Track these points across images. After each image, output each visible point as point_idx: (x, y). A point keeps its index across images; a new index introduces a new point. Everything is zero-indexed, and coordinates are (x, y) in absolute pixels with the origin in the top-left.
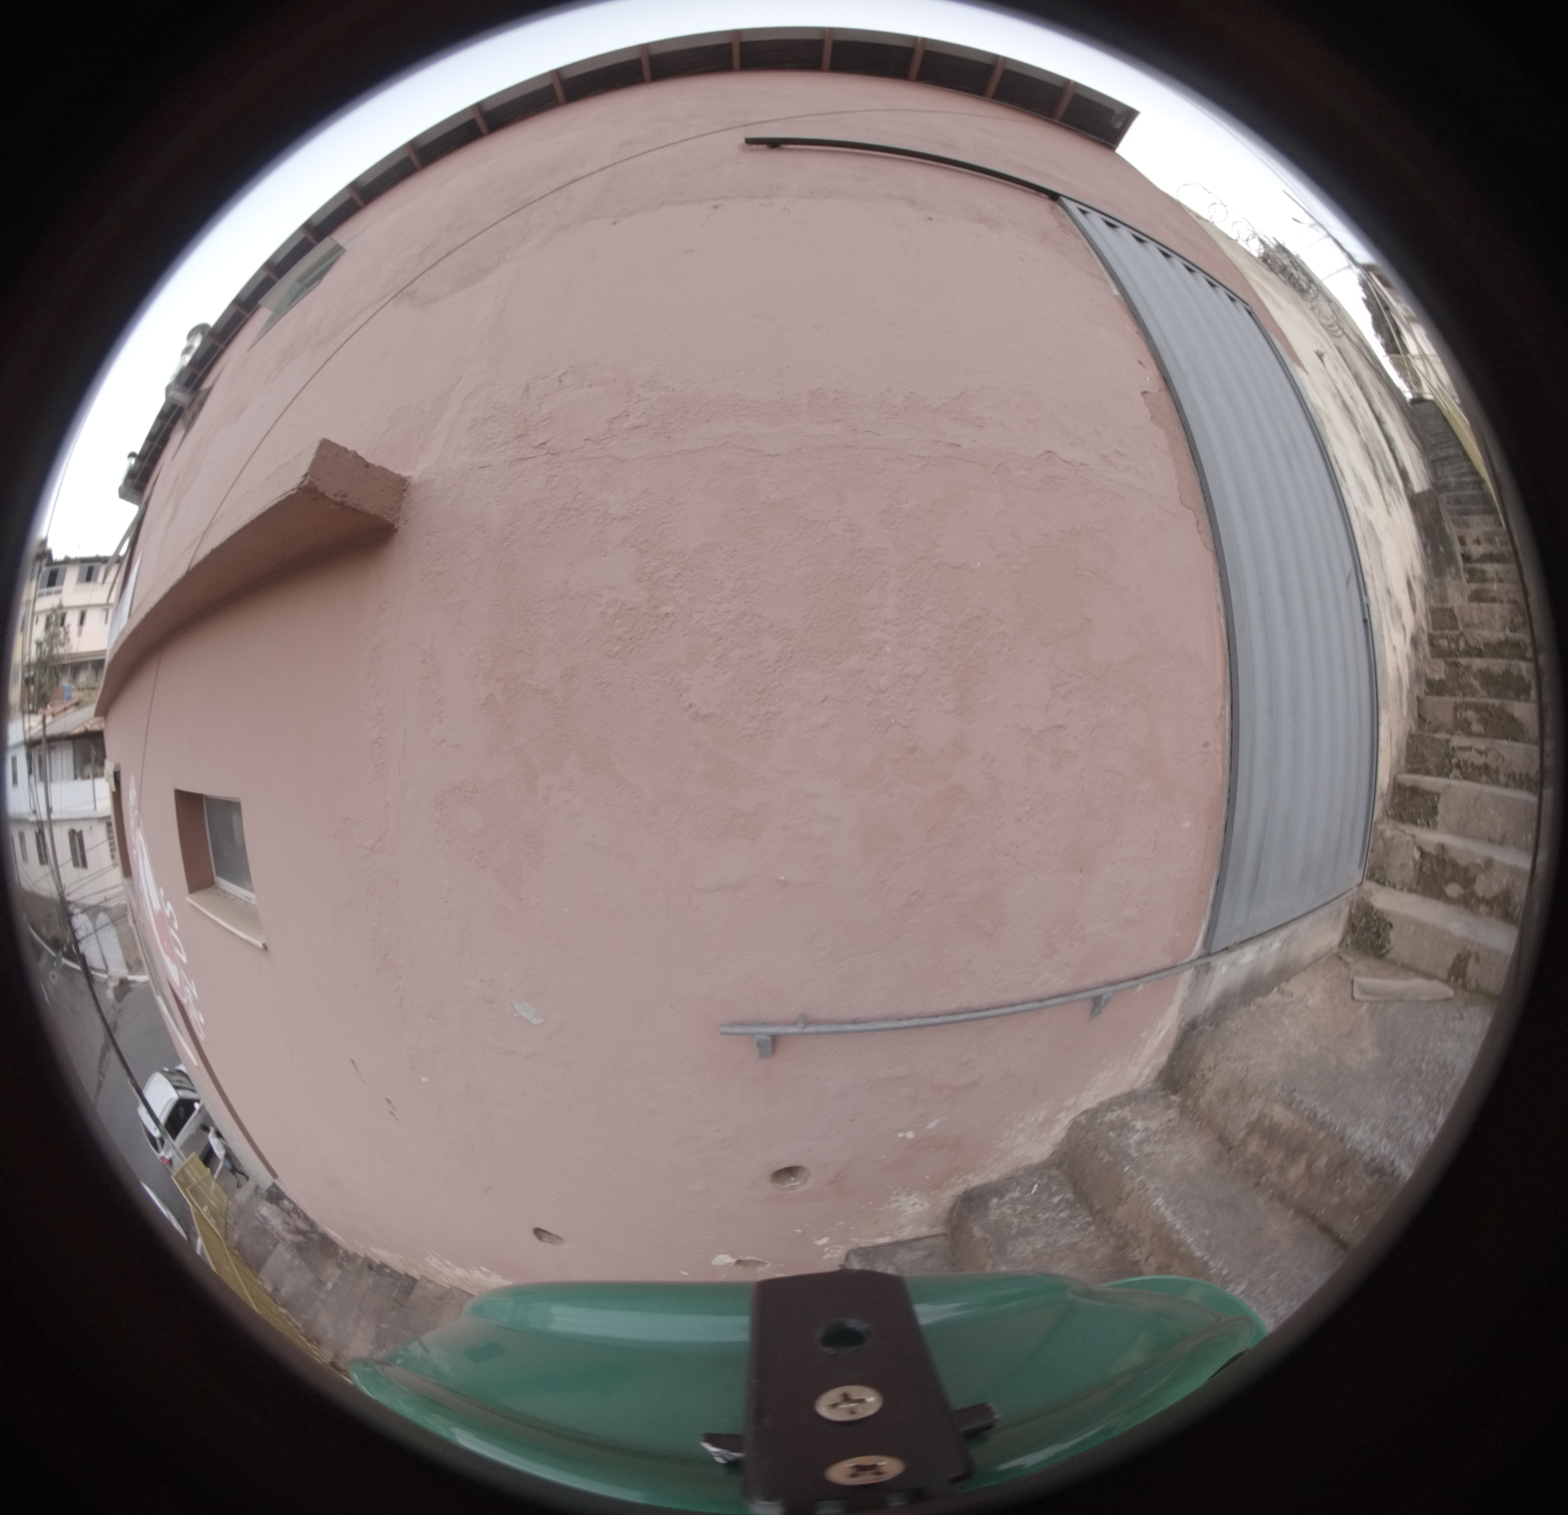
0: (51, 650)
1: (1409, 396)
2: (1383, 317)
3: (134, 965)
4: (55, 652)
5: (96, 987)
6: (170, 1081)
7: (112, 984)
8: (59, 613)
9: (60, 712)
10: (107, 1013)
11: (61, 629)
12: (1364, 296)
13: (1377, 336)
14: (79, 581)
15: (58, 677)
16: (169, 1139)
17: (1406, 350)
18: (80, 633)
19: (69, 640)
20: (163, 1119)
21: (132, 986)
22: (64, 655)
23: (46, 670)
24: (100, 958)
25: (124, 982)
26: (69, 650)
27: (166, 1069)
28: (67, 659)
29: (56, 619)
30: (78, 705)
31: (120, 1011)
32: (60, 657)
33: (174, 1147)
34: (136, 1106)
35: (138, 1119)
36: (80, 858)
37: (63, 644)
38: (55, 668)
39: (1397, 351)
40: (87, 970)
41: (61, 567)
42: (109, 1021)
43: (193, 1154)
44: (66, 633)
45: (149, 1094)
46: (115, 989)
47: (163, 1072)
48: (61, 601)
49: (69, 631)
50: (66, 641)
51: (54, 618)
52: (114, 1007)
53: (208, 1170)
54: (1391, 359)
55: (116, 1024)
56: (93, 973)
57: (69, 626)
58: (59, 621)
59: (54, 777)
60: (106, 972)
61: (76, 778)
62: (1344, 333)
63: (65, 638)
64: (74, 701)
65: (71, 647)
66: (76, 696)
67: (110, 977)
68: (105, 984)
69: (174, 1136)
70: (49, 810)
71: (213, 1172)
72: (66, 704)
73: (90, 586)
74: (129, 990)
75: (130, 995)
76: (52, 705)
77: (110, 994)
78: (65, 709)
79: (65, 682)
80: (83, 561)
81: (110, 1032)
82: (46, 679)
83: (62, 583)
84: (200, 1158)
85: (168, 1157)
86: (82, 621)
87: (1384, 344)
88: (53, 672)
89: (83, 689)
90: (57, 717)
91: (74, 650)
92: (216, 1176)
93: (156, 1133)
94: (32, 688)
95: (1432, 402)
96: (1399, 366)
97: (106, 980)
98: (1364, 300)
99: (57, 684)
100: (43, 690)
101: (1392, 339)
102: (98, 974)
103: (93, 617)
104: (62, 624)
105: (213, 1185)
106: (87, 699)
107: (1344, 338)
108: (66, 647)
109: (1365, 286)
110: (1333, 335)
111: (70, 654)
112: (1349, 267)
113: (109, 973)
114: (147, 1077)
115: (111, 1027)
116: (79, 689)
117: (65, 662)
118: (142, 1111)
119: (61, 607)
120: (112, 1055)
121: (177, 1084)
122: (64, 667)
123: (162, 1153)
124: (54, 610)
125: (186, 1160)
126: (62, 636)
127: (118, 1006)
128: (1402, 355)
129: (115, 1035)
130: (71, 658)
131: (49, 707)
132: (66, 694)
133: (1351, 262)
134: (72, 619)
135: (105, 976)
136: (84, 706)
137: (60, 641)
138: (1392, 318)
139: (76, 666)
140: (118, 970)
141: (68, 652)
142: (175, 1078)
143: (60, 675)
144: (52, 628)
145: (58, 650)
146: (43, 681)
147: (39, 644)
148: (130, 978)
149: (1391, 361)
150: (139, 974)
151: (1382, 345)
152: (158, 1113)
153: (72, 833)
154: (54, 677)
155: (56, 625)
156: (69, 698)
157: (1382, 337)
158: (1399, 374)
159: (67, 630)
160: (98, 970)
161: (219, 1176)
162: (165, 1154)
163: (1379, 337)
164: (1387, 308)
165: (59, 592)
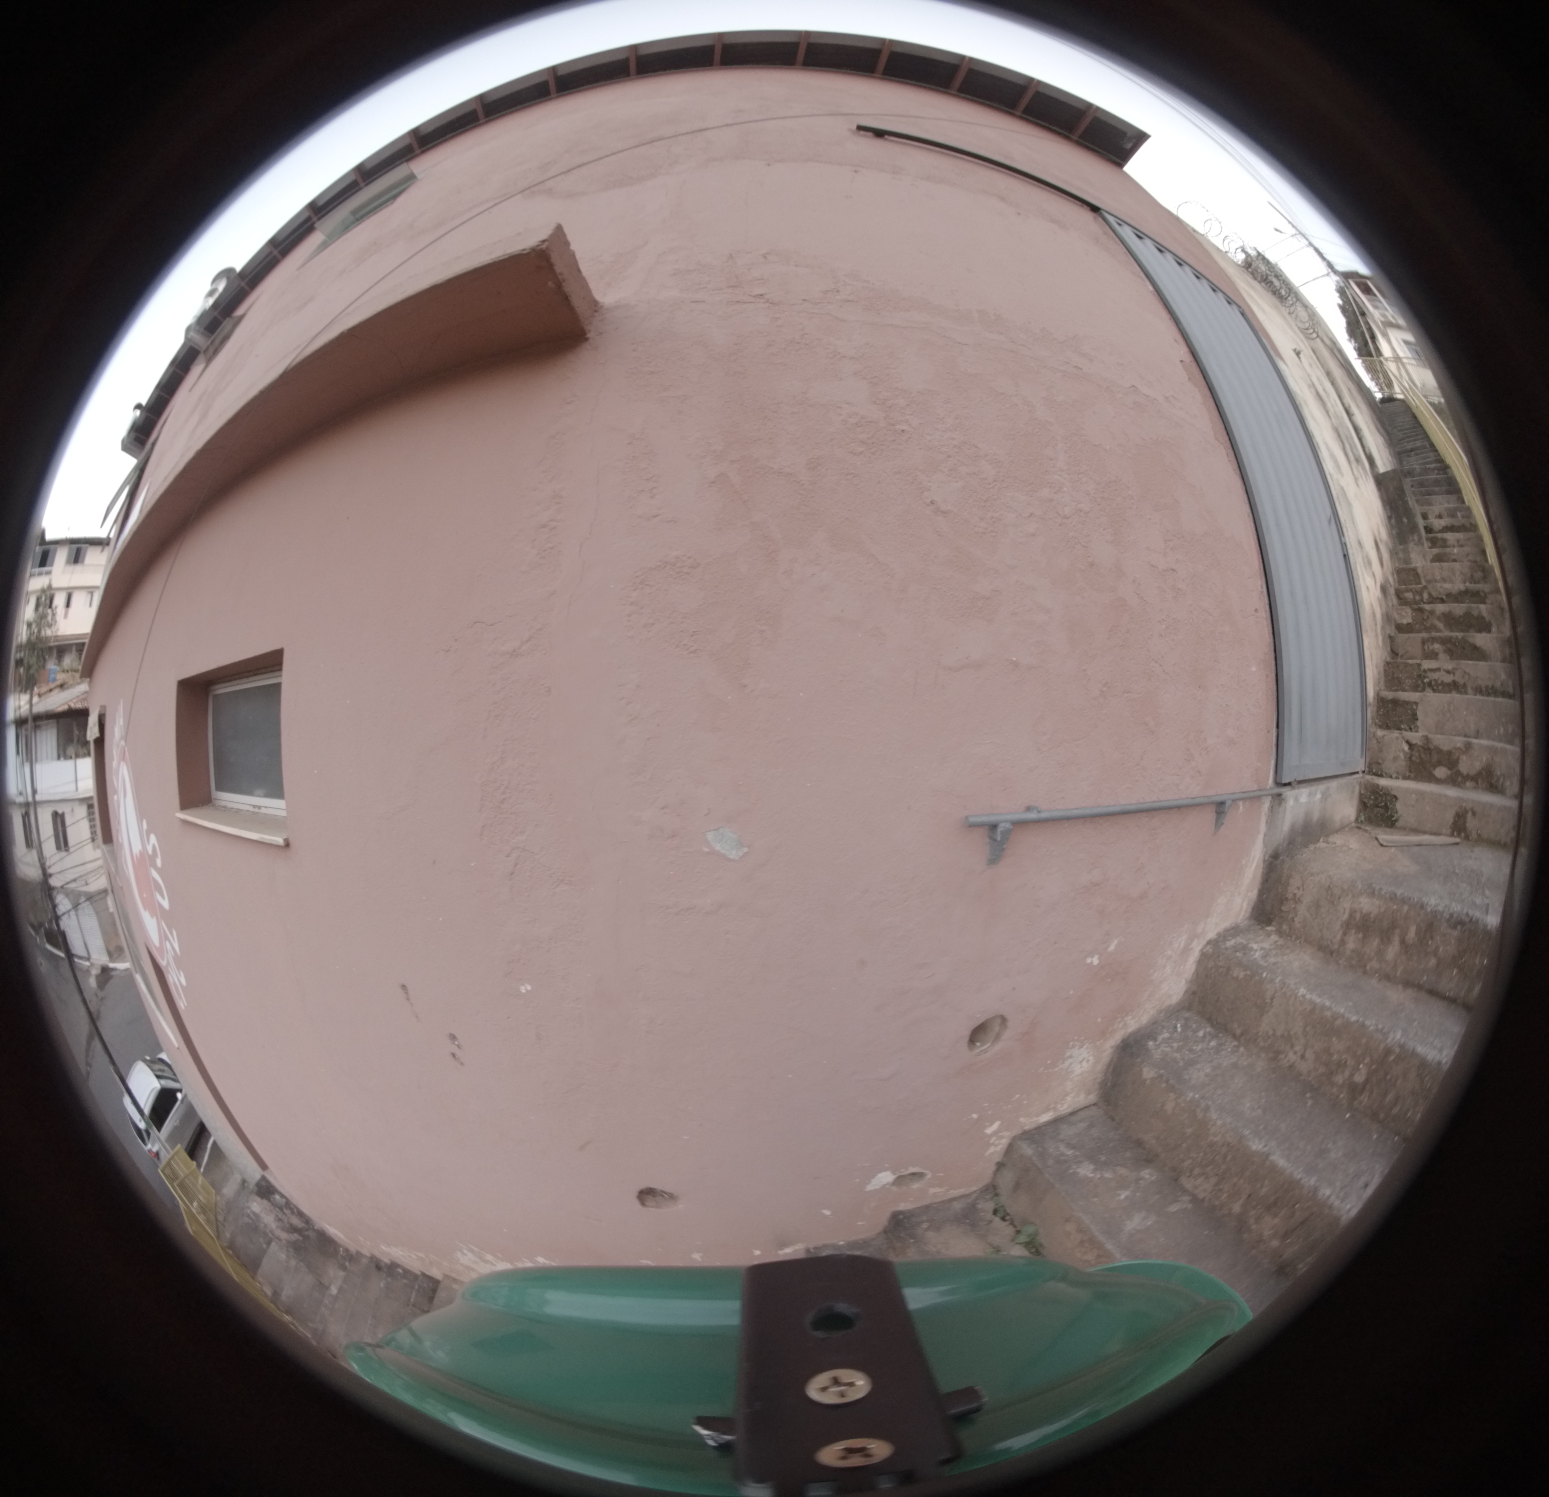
0: (39, 632)
1: (1378, 396)
2: (1358, 322)
3: (115, 952)
4: (43, 633)
5: (79, 975)
6: (152, 1070)
7: (95, 972)
8: (48, 593)
9: (46, 693)
10: (90, 1001)
11: (49, 611)
12: (1341, 302)
13: (1350, 341)
14: (68, 562)
15: (44, 659)
16: (154, 1130)
17: (1379, 352)
18: (66, 616)
19: (56, 622)
20: (147, 1110)
21: (113, 973)
22: (50, 637)
23: (34, 652)
24: (83, 945)
25: (105, 970)
26: (56, 632)
27: (148, 1058)
28: (54, 642)
29: (46, 600)
30: (62, 686)
31: (102, 999)
32: (47, 639)
33: (159, 1139)
34: (122, 1096)
35: (124, 1111)
36: (62, 842)
37: (50, 626)
38: (42, 649)
39: (1371, 355)
40: (70, 955)
41: (52, 547)
42: (92, 1009)
43: (179, 1146)
44: (54, 615)
45: (132, 1083)
46: (97, 977)
47: (145, 1061)
48: (50, 581)
49: (56, 613)
50: (53, 623)
51: (43, 599)
52: (96, 995)
53: (194, 1163)
54: (1364, 362)
55: (99, 1013)
56: (76, 960)
57: (56, 607)
58: (48, 602)
59: (39, 759)
60: (88, 959)
61: (59, 758)
62: (1318, 336)
63: (52, 620)
64: (58, 683)
65: (58, 630)
66: (61, 677)
67: (92, 965)
68: (87, 971)
69: (159, 1126)
70: (34, 792)
71: (199, 1166)
72: (52, 685)
73: (78, 567)
74: (111, 977)
75: (111, 982)
76: (38, 688)
77: (93, 982)
78: (51, 690)
79: (51, 665)
80: (73, 541)
81: (93, 1019)
82: (33, 660)
83: (52, 565)
84: (186, 1150)
85: (155, 1150)
86: (68, 605)
87: (1357, 348)
88: (40, 653)
89: (68, 671)
90: (43, 698)
91: (60, 633)
92: (202, 1170)
93: (142, 1125)
94: (22, 670)
95: (1402, 401)
96: (1371, 369)
97: (89, 967)
98: (1340, 307)
99: (44, 666)
100: (32, 671)
101: (1366, 343)
102: (80, 961)
103: (79, 599)
104: (50, 607)
105: (201, 1179)
106: (71, 682)
107: (1318, 340)
108: (54, 629)
109: (1342, 292)
110: (1308, 337)
111: (56, 636)
112: (1328, 275)
113: (91, 961)
114: (130, 1066)
115: (95, 1016)
116: (63, 671)
117: (52, 644)
118: (127, 1101)
119: (50, 587)
120: (97, 1043)
121: (159, 1073)
122: (50, 649)
123: (149, 1146)
124: (43, 591)
125: (172, 1152)
126: (49, 618)
127: (101, 994)
128: (1375, 358)
129: (99, 1024)
130: (57, 641)
131: (36, 689)
132: (52, 676)
133: (1330, 270)
134: (59, 600)
135: (87, 964)
136: (68, 688)
137: (48, 622)
138: (1367, 323)
139: (61, 649)
140: (100, 958)
141: (54, 634)
142: (157, 1067)
143: (47, 657)
144: (41, 609)
145: (45, 630)
146: (31, 663)
147: (29, 625)
148: (111, 965)
149: (1364, 365)
150: (120, 962)
151: (1355, 348)
152: (142, 1105)
153: (55, 815)
154: (41, 659)
155: (45, 607)
156: (55, 680)
157: (1356, 342)
158: (1370, 375)
159: (55, 612)
160: (81, 958)
161: (205, 1169)
162: (152, 1146)
163: (1353, 341)
164: (1363, 314)
165: (49, 573)
